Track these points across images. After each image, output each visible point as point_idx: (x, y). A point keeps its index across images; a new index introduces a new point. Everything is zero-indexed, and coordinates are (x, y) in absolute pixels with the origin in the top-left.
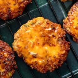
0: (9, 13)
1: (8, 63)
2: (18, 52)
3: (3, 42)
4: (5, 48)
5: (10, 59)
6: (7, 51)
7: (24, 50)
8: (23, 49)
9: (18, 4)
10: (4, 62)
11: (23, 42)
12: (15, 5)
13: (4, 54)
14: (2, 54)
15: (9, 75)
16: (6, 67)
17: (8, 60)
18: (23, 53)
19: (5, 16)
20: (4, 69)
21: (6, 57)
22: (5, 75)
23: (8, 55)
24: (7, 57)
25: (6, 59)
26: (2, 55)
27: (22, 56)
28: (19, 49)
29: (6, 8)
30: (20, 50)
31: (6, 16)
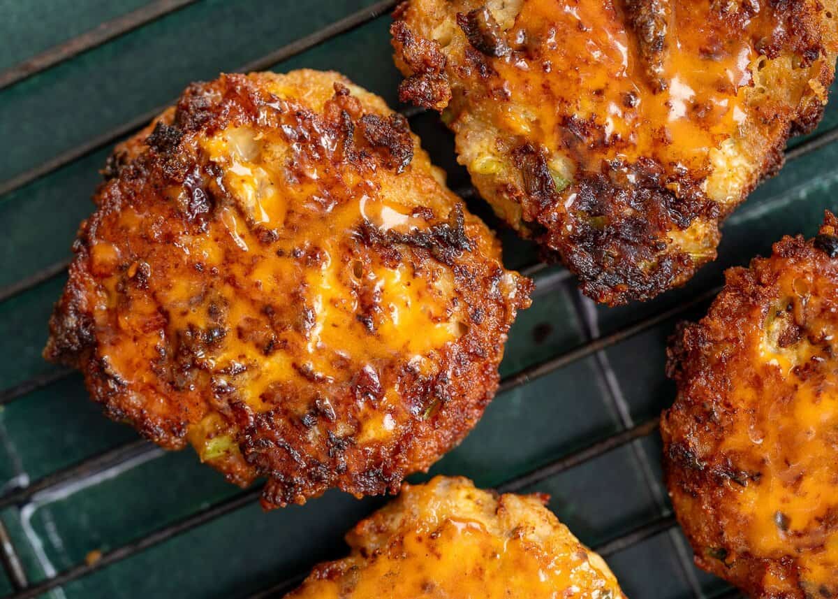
0: (717, 468)
1: (310, 437)
2: (394, 523)
3: (478, 406)
4: (435, 418)
5: (343, 461)
6: (407, 437)
7: (411, 578)
8: (420, 568)
9: (790, 549)
10: (319, 414)
11: (479, 572)
12: (785, 523)
13: (384, 410)
14: (389, 392)
15: (209, 437)
16: (281, 422)
17: (332, 447)
18: (384, 565)
19: (693, 441)
20: (261, 406)
21: (359, 428)
22: (211, 409)
23: (378, 444)
24: (363, 439)
25: (341, 430)
26: (379, 397)
27: (364, 553)
28: (420, 539)
29: (759, 454)
30: (410, 541)
31: (698, 445)
